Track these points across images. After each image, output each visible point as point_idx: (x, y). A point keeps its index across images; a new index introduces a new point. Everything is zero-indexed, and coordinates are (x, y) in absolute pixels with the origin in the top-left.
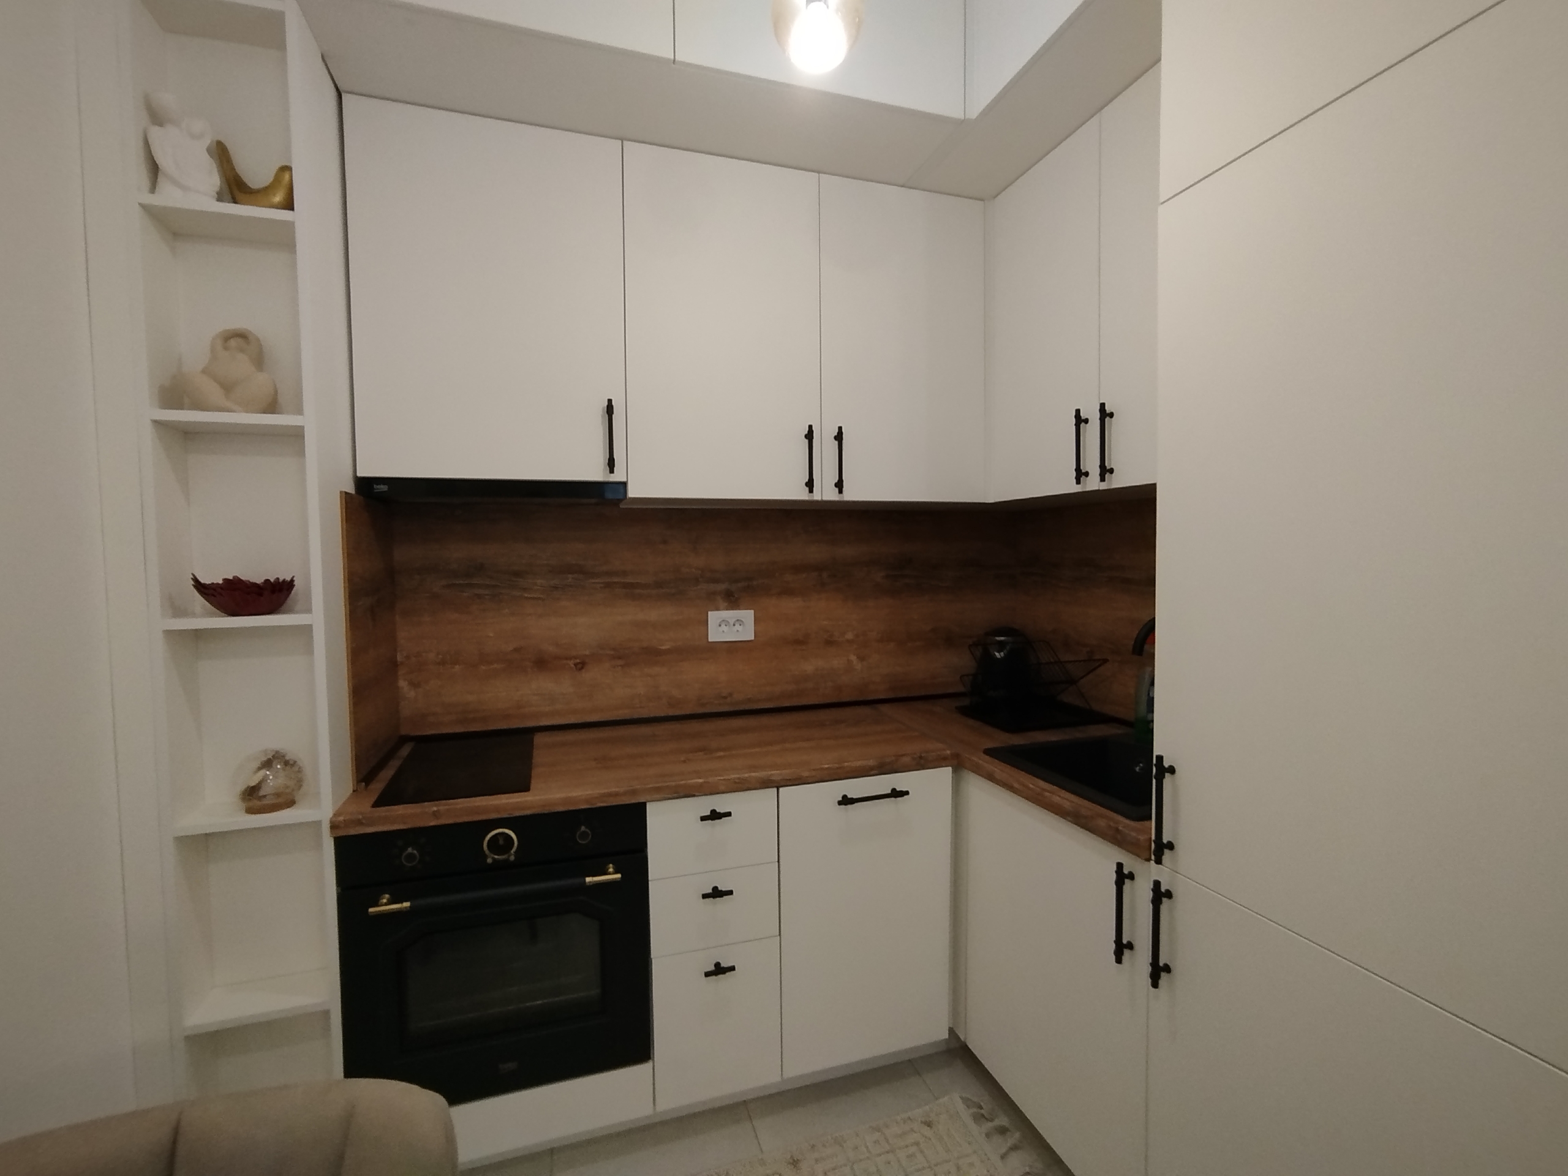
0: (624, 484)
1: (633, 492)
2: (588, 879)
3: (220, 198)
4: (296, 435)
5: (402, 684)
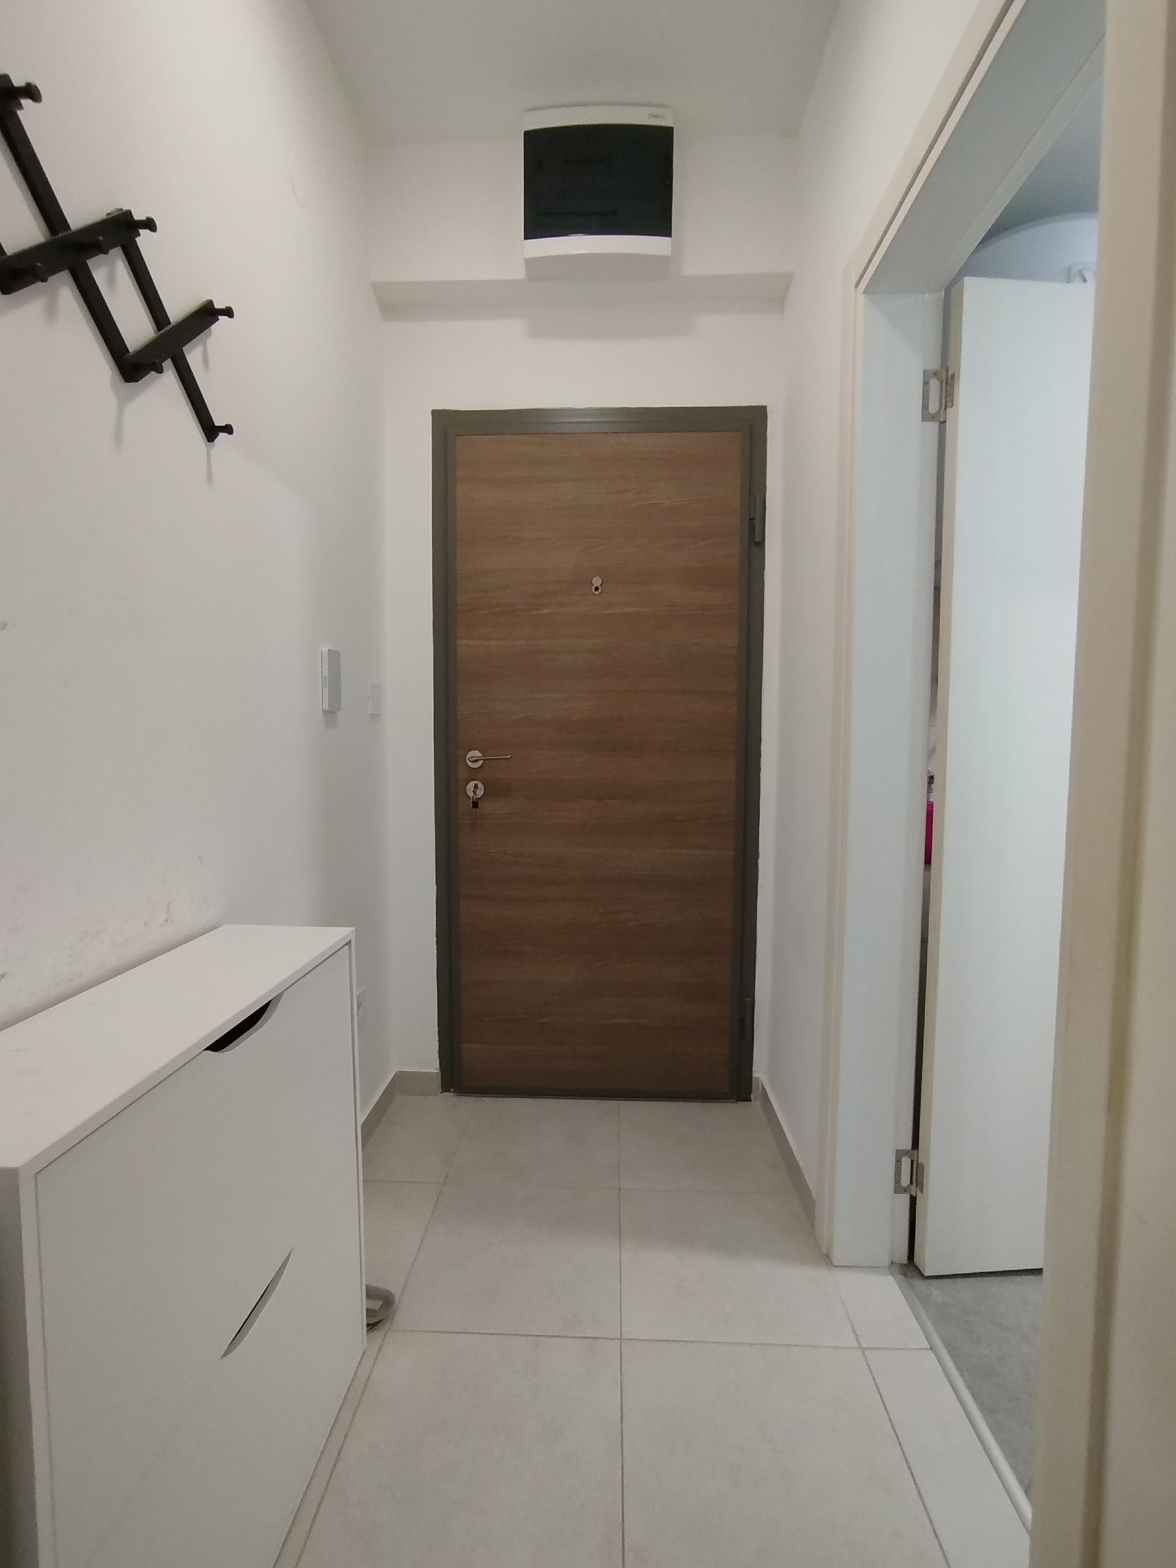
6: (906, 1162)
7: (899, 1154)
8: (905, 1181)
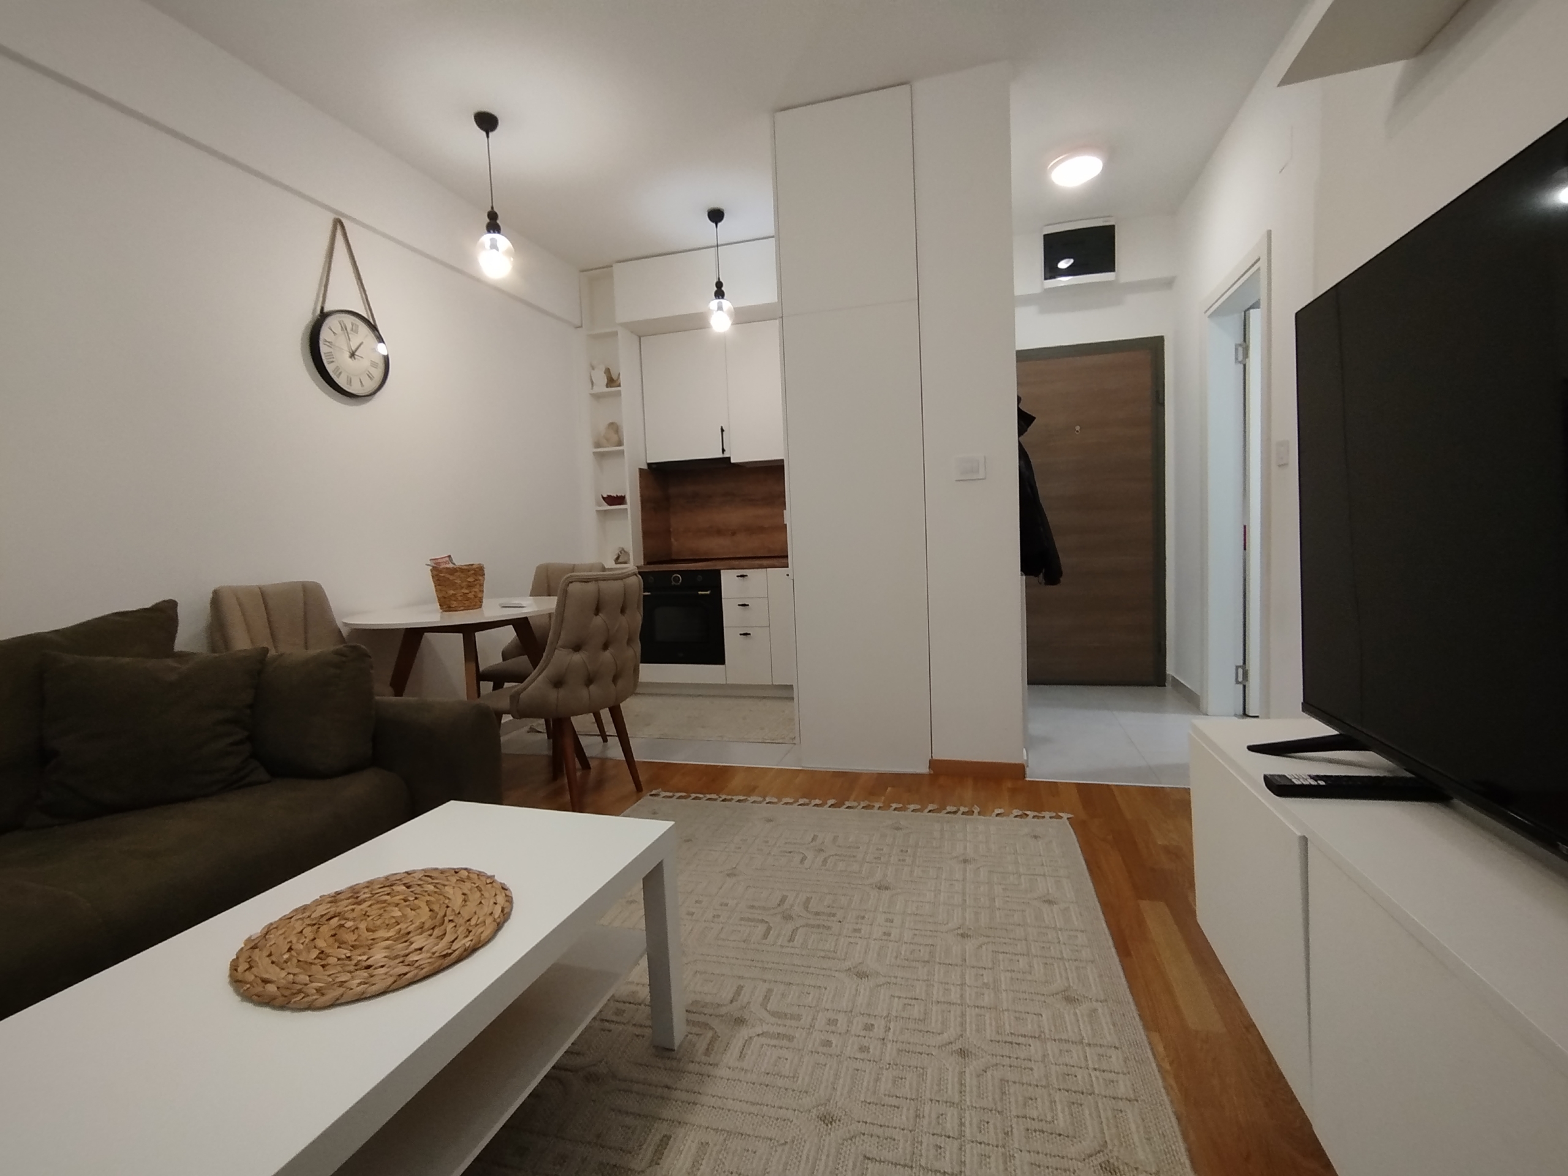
0: (729, 458)
1: (732, 461)
2: (700, 593)
3: (607, 387)
4: (622, 452)
5: (673, 540)
6: (1240, 671)
7: (1237, 667)
8: (1240, 679)
